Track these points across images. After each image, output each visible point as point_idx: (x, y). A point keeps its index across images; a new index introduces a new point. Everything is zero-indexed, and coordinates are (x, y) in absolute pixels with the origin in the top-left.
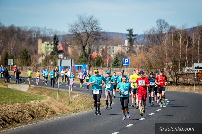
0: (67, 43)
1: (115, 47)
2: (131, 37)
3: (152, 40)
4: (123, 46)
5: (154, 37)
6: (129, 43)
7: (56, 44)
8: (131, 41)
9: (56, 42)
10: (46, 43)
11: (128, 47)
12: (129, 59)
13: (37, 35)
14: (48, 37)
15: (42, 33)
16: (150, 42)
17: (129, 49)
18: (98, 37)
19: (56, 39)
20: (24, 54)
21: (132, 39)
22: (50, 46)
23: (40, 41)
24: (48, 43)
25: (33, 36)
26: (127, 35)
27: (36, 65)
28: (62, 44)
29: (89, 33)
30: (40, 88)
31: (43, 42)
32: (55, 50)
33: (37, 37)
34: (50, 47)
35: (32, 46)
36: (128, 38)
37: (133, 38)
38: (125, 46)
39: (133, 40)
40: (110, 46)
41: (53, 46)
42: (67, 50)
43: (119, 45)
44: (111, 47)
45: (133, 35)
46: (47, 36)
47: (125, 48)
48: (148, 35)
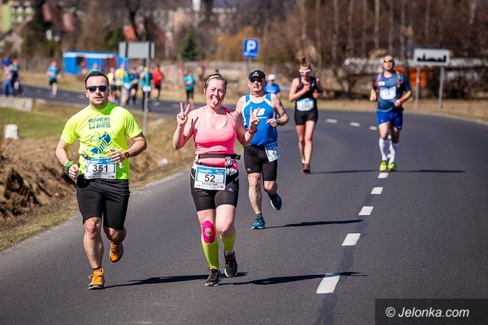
1: (171, 13)
4: (188, 10)
6: (204, 3)
11: (201, 13)
12: (257, 43)
17: (203, 18)
38: (193, 12)
40: (160, 11)
41: (29, 11)
43: (179, 9)
44: (162, 12)
47: (193, 16)
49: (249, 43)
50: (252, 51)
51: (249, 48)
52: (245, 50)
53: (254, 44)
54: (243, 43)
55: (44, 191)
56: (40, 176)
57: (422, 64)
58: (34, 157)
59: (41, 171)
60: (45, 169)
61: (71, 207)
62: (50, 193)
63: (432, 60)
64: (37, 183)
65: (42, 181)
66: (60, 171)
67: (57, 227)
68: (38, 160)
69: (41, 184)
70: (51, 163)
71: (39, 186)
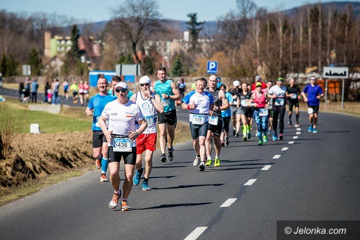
0: (92, 38)
1: (168, 43)
2: (194, 26)
3: (230, 30)
4: (181, 40)
5: (233, 26)
6: (191, 36)
7: (75, 40)
8: (194, 34)
9: (75, 36)
10: (57, 37)
11: (189, 43)
12: (216, 63)
13: (42, 25)
14: (60, 28)
15: (49, 22)
16: (227, 35)
17: (191, 46)
18: (157, 28)
19: (76, 31)
20: (31, 57)
21: (196, 29)
22: (63, 42)
23: (47, 36)
24: (61, 38)
25: (36, 27)
26: (187, 23)
27: (51, 75)
28: (84, 39)
29: (142, 22)
30: (78, 109)
31: (52, 37)
32: (75, 50)
33: (43, 29)
34: (63, 45)
35: (34, 43)
36: (189, 29)
37: (197, 27)
38: (184, 42)
39: (197, 31)
40: (161, 42)
41: (69, 43)
42: (91, 49)
43: (174, 40)
44: (163, 43)
45: (197, 24)
46: (58, 26)
47: (184, 44)
48: (223, 23)
49: (211, 64)
50: (213, 69)
51: (211, 67)
52: (209, 69)
53: (214, 64)
54: (207, 63)
55: (44, 170)
56: (43, 160)
57: (330, 77)
58: (41, 146)
59: (45, 156)
60: (47, 154)
61: (46, 182)
62: (49, 172)
63: (336, 74)
64: (40, 164)
65: (44, 164)
66: (59, 156)
67: (29, 197)
68: (43, 148)
69: (43, 166)
70: (53, 150)
71: (42, 167)
